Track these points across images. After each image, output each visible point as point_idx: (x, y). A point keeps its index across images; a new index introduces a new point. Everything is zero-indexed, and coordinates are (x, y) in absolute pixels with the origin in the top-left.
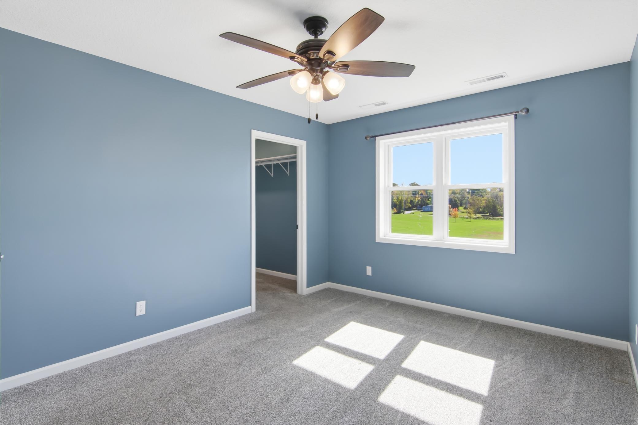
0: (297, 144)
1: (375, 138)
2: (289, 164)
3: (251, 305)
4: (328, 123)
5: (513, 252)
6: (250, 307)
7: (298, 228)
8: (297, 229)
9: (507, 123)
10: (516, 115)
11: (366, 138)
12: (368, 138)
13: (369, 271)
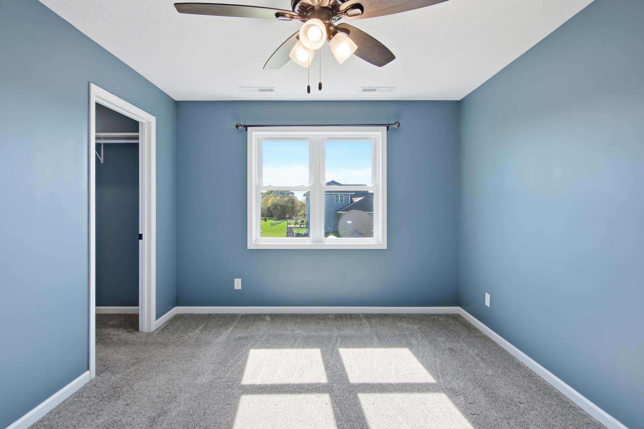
0: (143, 119)
1: (247, 128)
2: (102, 146)
3: (88, 368)
4: (177, 99)
5: (385, 247)
6: (87, 373)
7: (142, 239)
8: (140, 240)
9: (380, 133)
10: (388, 127)
11: (237, 126)
12: (240, 126)
13: (238, 284)
